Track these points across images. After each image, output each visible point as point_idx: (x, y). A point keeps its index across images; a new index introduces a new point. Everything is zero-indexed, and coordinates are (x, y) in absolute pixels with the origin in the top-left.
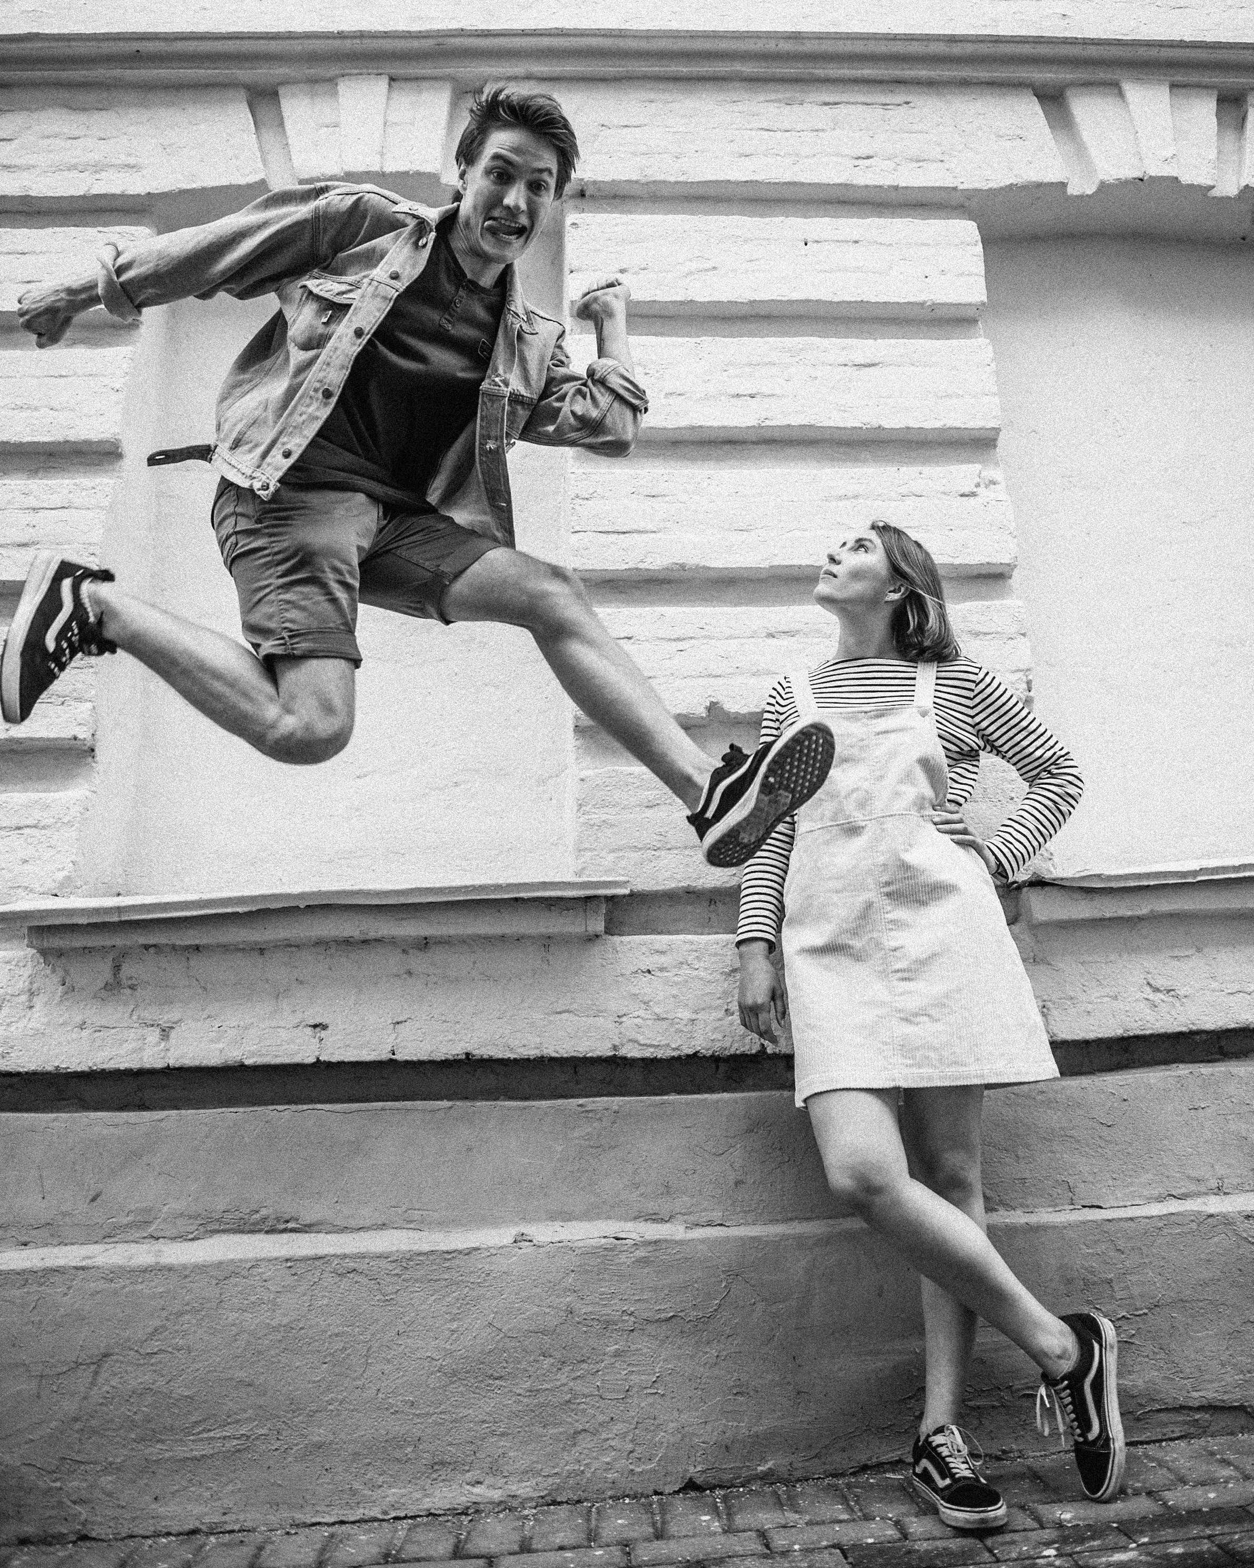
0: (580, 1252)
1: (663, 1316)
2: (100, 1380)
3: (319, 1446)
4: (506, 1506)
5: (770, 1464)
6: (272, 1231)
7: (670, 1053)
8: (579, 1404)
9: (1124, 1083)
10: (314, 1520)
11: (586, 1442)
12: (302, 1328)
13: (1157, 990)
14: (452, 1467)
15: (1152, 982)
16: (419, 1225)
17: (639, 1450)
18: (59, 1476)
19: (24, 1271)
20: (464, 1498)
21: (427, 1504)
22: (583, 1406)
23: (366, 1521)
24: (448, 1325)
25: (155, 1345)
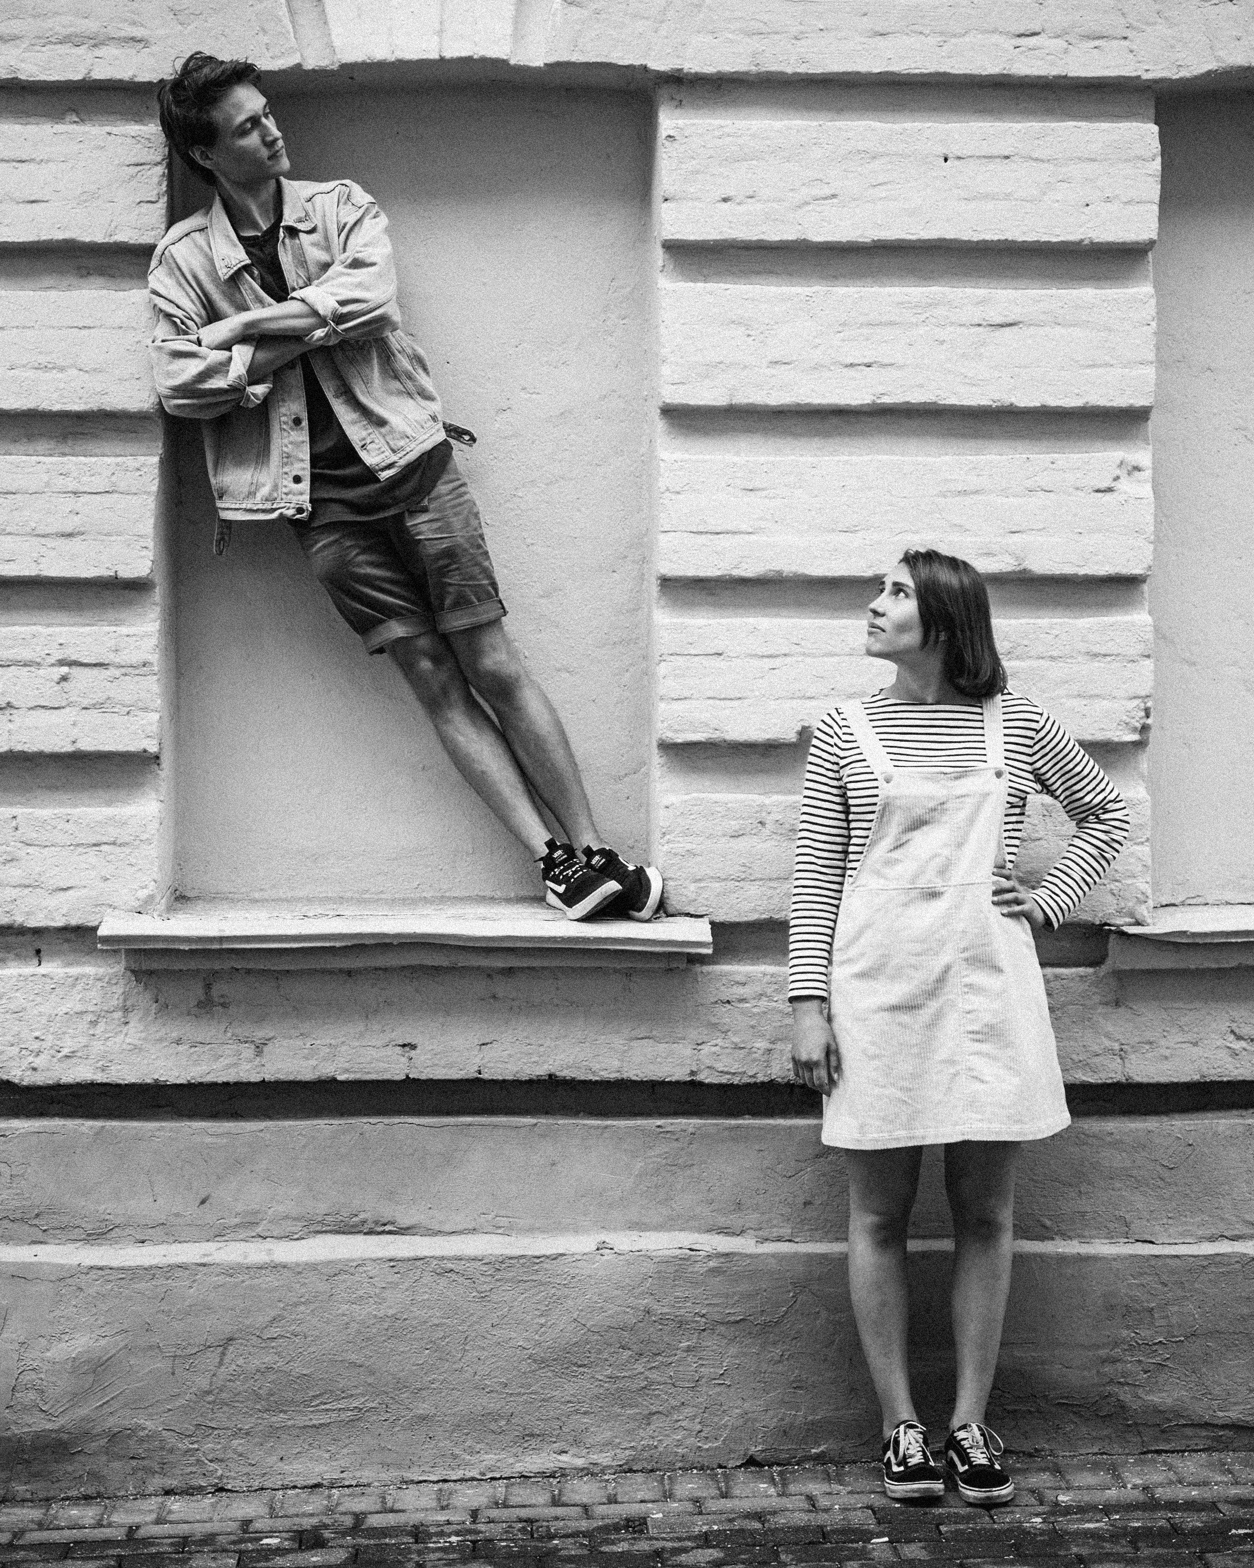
0: (658, 1260)
1: (732, 1318)
2: (227, 1360)
3: (424, 1418)
4: (588, 1472)
5: (822, 1448)
6: (370, 1233)
7: (746, 1080)
8: (654, 1390)
9: (1192, 1128)
10: (421, 1478)
11: (657, 1422)
12: (405, 1319)
13: (1239, 1038)
14: (540, 1438)
15: (1237, 1031)
16: (507, 1231)
17: (706, 1430)
18: (195, 1439)
19: (151, 1267)
20: (552, 1465)
21: (519, 1467)
22: (657, 1392)
23: (466, 1480)
24: (537, 1320)
25: (274, 1332)
